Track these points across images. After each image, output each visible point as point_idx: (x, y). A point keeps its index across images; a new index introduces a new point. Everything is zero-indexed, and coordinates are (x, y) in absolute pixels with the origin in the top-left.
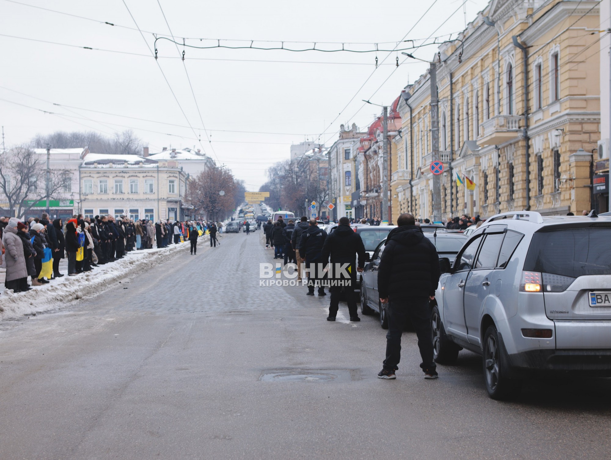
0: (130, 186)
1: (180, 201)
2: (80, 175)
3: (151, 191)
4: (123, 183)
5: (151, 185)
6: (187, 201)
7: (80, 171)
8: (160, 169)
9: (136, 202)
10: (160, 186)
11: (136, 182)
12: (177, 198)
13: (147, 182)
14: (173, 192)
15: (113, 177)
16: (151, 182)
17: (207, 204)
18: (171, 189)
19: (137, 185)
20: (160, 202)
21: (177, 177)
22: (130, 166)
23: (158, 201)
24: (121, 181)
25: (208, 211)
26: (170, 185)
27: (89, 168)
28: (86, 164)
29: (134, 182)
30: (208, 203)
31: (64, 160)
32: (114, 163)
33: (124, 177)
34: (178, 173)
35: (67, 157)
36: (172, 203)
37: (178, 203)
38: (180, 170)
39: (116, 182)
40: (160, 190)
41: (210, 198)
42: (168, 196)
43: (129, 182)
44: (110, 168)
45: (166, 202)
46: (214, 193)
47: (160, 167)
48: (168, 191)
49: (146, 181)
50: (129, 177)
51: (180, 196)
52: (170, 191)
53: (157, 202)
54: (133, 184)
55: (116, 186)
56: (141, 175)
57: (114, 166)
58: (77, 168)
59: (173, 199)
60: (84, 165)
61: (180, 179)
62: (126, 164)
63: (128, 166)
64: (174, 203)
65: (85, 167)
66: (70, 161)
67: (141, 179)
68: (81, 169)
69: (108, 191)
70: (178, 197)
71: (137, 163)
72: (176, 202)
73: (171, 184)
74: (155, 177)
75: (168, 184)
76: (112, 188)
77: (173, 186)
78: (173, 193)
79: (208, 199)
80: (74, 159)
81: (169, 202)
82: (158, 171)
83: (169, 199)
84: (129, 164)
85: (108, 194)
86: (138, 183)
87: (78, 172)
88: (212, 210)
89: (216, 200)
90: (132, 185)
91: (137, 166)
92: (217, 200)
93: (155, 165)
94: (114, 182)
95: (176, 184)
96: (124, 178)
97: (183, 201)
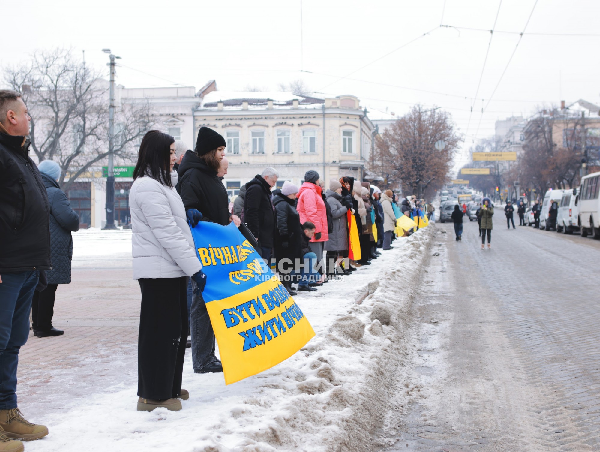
0: (277, 142)
1: (362, 167)
2: (194, 124)
3: (312, 149)
4: (266, 137)
5: (312, 140)
6: (374, 168)
7: (194, 116)
8: (327, 111)
9: (286, 169)
10: (327, 142)
11: (287, 134)
12: (358, 162)
13: (305, 133)
14: (350, 151)
15: (249, 127)
16: (311, 135)
17: (409, 172)
18: (347, 146)
19: (289, 138)
20: (327, 169)
21: (357, 127)
22: (277, 107)
23: (324, 167)
24: (262, 134)
25: (410, 183)
26: (345, 140)
27: (211, 111)
28: (206, 105)
29: (283, 134)
30: (410, 169)
31: (169, 98)
32: (251, 104)
33: (267, 126)
34: (358, 118)
35: (174, 93)
36: (348, 171)
37: (359, 170)
38: (362, 114)
39: (254, 134)
40: (327, 148)
41: (414, 161)
42: (341, 158)
43: (276, 134)
44: (243, 110)
45: (337, 169)
46: (420, 154)
47: (328, 108)
48: (342, 149)
49: (303, 132)
50: (276, 125)
51: (362, 158)
52: (345, 150)
53: (322, 168)
54: (283, 138)
55: (254, 141)
56: (296, 122)
57: (251, 107)
58: (188, 111)
59: (350, 163)
60: (202, 107)
61: (362, 130)
62: (270, 103)
63: (274, 107)
64: (352, 171)
65: (203, 110)
66: (179, 101)
67: (296, 128)
68: (196, 114)
69: (240, 151)
70: (359, 160)
71: (289, 103)
72: (355, 169)
73: (347, 137)
74: (318, 126)
75: (342, 137)
76: (247, 144)
77: (350, 140)
78: (350, 154)
79: (411, 163)
80: (184, 97)
81: (342, 168)
82: (324, 115)
83: (343, 163)
84: (275, 104)
85: (241, 155)
86: (291, 137)
87: (192, 118)
88: (417, 183)
89: (424, 165)
90: (280, 140)
91: (289, 107)
92: (426, 164)
93: (318, 106)
94: (251, 134)
95: (355, 137)
96: (266, 128)
97: (367, 167)
